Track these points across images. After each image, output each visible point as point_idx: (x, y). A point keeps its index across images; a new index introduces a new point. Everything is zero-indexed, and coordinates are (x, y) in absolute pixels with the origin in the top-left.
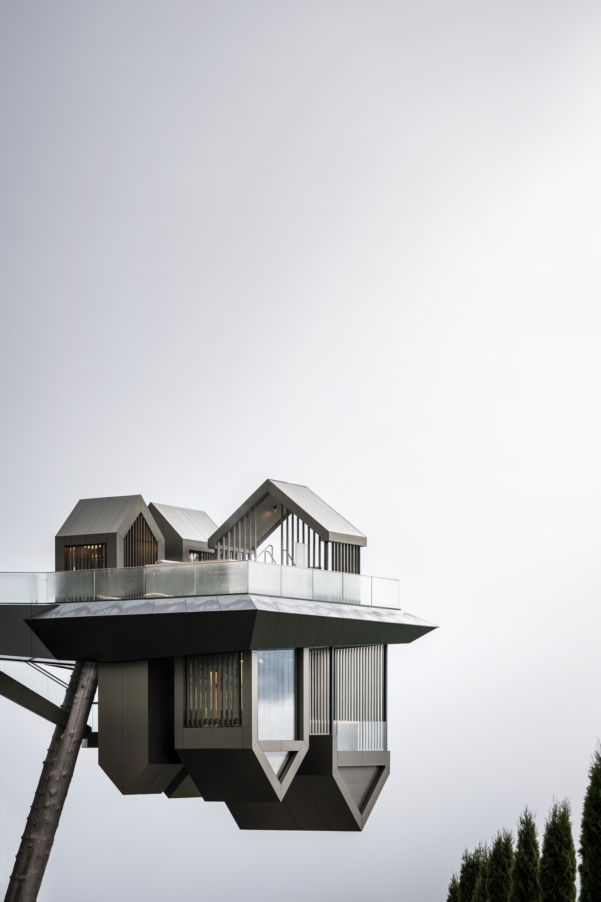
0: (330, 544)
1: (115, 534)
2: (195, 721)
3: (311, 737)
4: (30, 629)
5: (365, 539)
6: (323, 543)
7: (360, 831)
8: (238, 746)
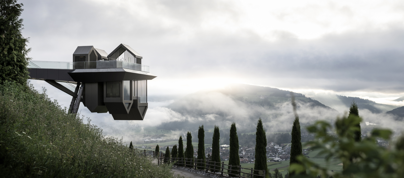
0: (136, 58)
1: (88, 54)
2: (109, 96)
3: (133, 100)
4: (69, 75)
5: (142, 57)
6: (134, 58)
7: (143, 120)
8: (119, 102)
